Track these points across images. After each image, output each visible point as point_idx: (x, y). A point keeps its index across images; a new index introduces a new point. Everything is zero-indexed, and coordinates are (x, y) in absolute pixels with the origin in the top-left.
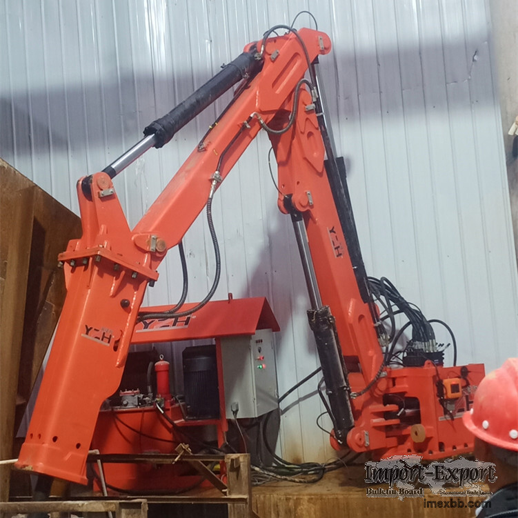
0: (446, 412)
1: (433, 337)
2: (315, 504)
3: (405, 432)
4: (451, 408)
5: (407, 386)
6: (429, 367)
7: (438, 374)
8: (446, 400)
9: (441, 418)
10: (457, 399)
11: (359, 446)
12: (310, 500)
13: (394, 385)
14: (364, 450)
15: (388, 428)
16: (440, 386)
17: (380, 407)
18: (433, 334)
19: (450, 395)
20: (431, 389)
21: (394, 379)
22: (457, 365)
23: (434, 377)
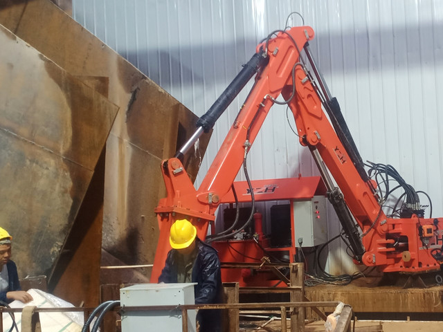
0: (424, 245)
1: (418, 201)
2: (345, 297)
3: (398, 256)
4: (426, 242)
5: (401, 229)
6: (414, 219)
7: (419, 223)
8: (424, 238)
9: (421, 248)
10: (431, 237)
11: (370, 263)
12: (342, 295)
13: (394, 228)
14: (372, 265)
15: (388, 253)
16: (420, 229)
17: (384, 241)
18: (418, 199)
19: (426, 234)
20: (415, 231)
21: (394, 225)
22: (432, 217)
23: (417, 224)
